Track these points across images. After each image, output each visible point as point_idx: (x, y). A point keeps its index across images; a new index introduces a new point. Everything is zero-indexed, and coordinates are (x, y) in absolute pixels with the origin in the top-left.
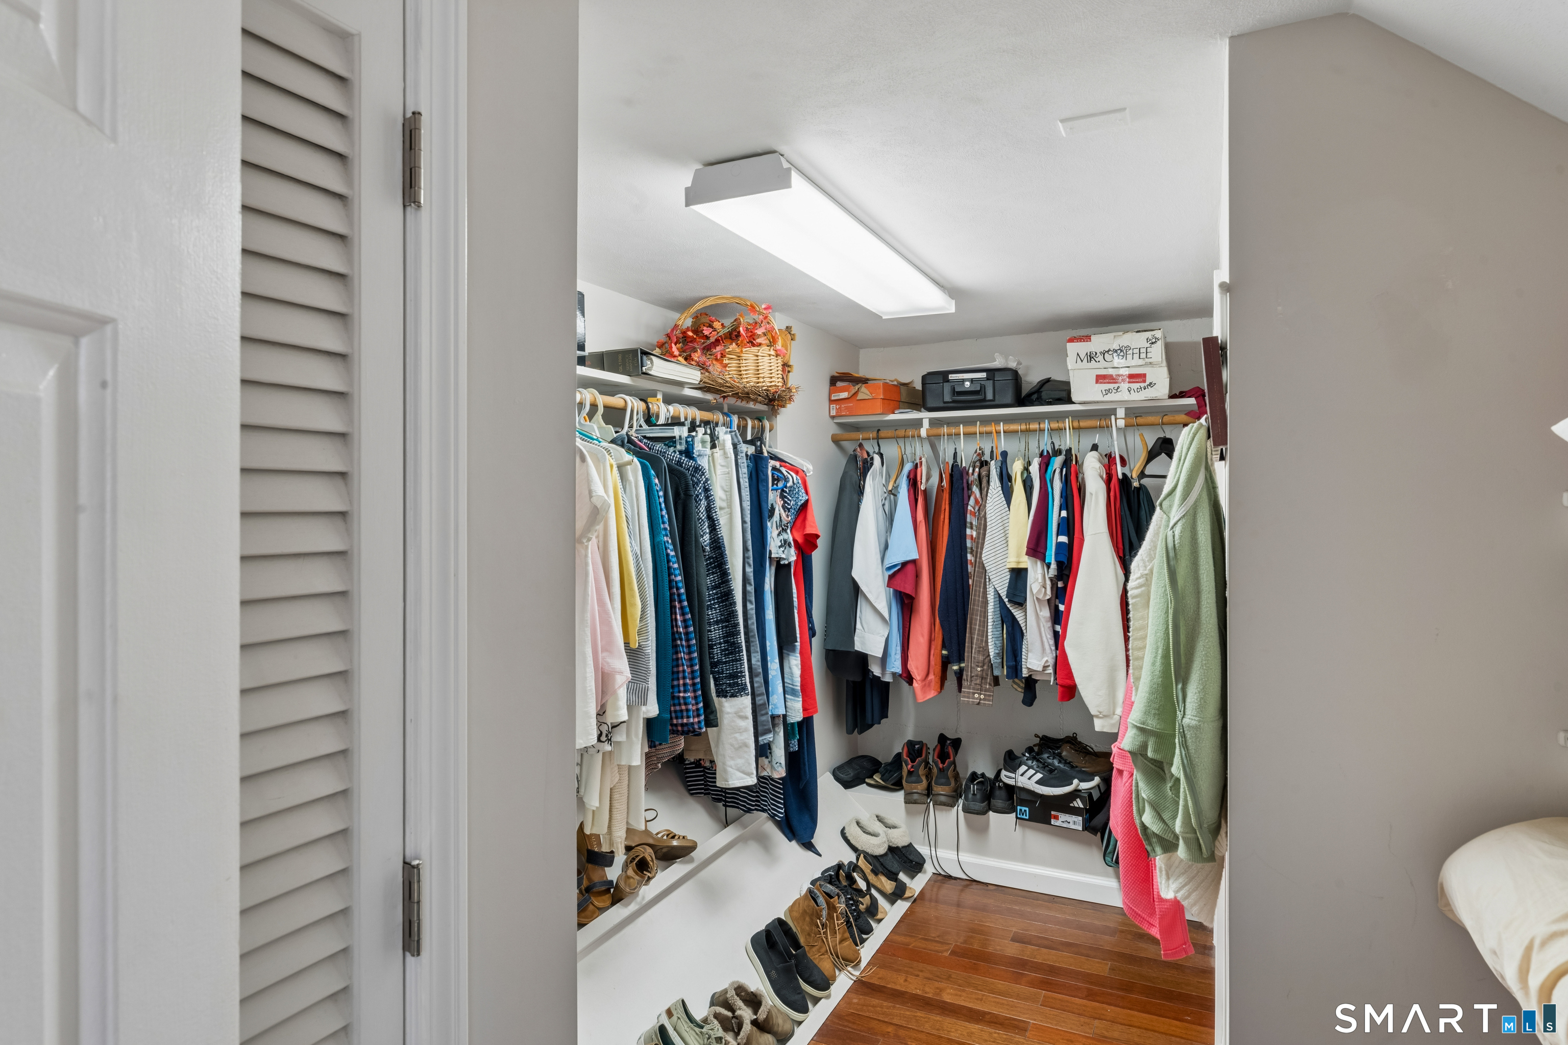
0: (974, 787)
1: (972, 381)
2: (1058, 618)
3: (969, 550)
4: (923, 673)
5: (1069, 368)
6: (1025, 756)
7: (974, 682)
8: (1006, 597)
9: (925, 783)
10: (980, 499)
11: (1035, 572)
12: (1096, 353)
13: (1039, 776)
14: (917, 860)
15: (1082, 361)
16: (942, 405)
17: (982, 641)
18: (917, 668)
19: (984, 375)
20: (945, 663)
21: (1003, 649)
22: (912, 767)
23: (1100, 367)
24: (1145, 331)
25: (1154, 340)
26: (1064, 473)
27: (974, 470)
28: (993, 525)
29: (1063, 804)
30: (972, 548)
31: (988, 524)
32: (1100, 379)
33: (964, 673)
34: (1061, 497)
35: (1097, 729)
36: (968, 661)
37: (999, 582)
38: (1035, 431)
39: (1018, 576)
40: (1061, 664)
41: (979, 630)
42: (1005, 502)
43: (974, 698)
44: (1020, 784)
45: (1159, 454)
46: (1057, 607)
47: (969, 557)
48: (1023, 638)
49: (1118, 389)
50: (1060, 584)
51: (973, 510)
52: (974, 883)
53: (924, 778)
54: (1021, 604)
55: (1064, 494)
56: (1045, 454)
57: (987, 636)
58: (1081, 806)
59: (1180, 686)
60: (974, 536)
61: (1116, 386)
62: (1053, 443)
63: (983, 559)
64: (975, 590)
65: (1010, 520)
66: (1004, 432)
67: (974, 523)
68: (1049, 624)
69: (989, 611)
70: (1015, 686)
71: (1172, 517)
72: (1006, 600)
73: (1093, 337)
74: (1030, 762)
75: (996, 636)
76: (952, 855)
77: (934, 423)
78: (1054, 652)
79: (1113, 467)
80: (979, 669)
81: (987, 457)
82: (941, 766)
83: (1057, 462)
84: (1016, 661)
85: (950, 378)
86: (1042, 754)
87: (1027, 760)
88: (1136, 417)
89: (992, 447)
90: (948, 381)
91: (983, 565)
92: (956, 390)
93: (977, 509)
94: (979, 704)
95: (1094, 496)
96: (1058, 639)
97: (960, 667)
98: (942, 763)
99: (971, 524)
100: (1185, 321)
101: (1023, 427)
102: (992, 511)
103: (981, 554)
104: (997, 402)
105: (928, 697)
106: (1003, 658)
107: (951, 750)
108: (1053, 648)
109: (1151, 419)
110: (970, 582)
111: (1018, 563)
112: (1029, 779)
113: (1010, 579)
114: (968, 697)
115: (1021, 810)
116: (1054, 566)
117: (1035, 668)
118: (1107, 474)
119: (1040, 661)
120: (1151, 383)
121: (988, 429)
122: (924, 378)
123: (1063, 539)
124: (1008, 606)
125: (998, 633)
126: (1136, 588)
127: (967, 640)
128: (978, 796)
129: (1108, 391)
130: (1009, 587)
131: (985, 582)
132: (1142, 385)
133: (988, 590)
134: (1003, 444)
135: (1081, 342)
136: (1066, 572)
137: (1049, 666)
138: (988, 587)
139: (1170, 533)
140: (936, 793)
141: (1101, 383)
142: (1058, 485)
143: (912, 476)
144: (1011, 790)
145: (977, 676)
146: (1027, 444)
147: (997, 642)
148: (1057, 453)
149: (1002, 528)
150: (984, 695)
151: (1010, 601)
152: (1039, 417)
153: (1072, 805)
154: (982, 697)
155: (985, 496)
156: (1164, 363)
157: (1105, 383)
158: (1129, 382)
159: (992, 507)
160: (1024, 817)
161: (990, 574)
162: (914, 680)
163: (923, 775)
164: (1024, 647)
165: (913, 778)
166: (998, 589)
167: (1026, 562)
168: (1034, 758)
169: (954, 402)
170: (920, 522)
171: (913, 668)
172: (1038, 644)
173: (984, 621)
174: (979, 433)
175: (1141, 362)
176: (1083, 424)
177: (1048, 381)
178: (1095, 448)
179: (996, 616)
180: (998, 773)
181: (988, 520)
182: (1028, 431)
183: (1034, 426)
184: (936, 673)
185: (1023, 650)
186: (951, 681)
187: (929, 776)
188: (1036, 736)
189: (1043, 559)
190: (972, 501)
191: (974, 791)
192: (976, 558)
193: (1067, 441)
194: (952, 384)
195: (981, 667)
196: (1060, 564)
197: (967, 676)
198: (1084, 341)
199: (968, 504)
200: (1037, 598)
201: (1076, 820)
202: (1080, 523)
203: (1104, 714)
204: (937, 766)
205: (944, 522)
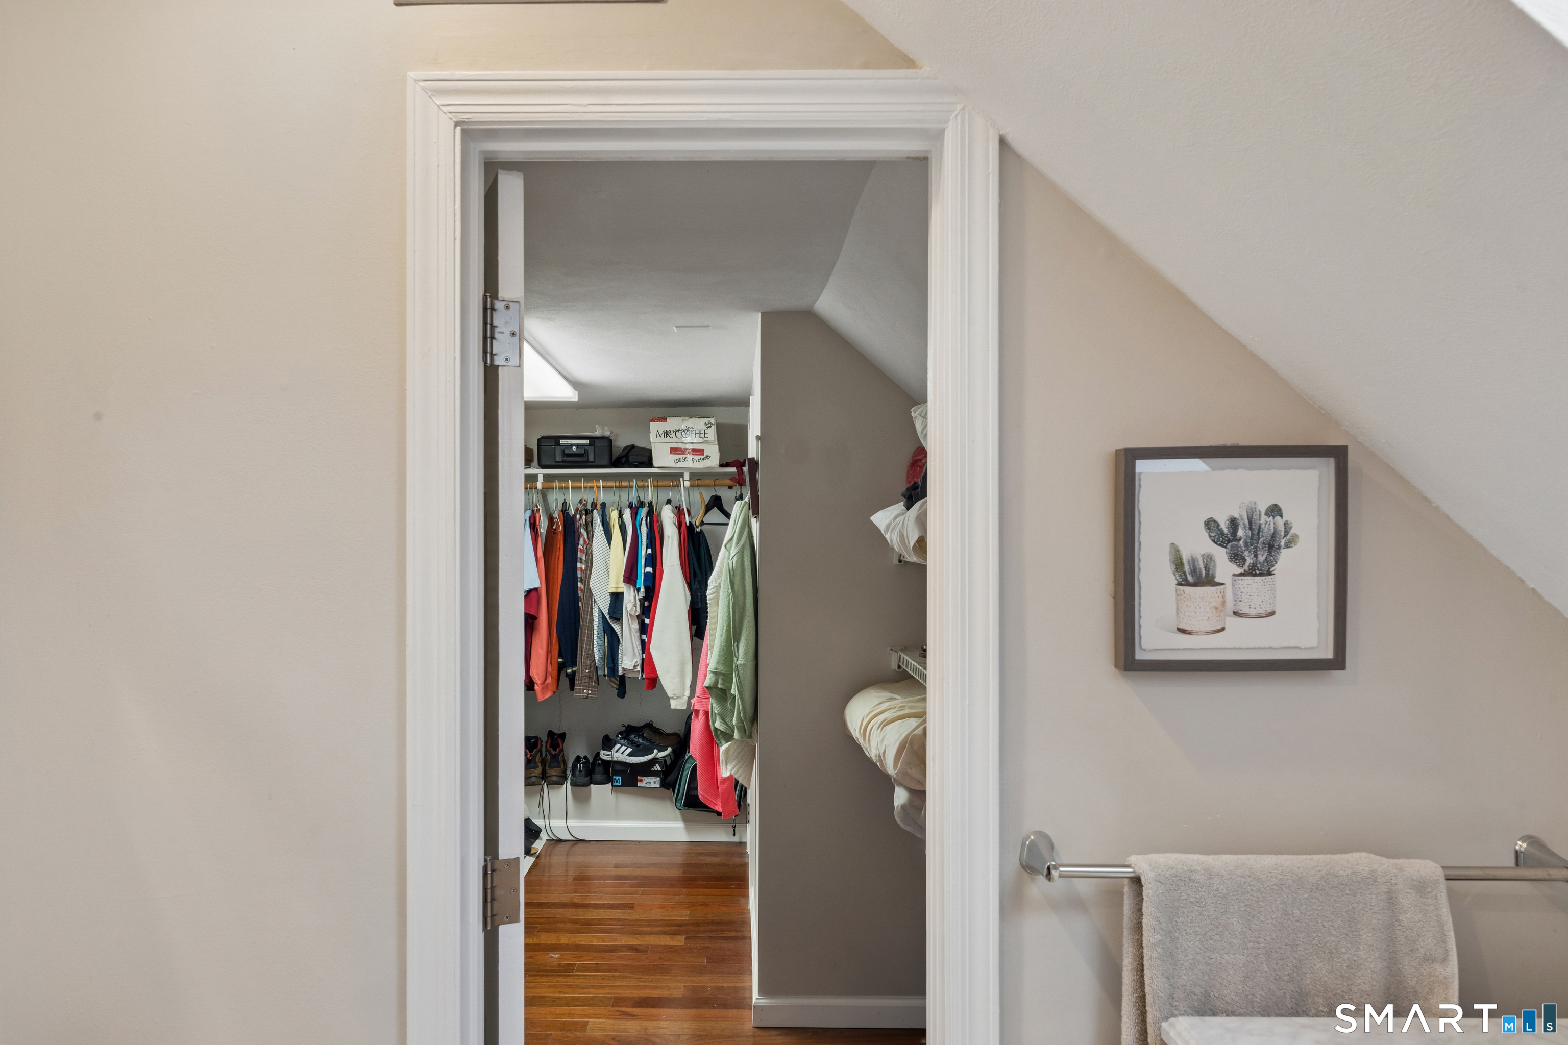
0: (580, 766)
1: (578, 446)
2: (645, 629)
3: (579, 580)
4: (542, 678)
5: (652, 441)
6: (618, 737)
7: (583, 681)
8: (608, 615)
9: (540, 768)
10: (587, 540)
11: (629, 594)
12: (670, 431)
13: (630, 750)
14: (536, 829)
15: (660, 437)
16: (553, 463)
17: (589, 649)
18: (538, 674)
19: (587, 442)
20: (561, 667)
21: (605, 655)
22: (531, 756)
23: (673, 442)
24: (704, 418)
25: (709, 425)
26: (648, 520)
27: (581, 517)
28: (598, 560)
29: (645, 769)
30: (581, 578)
31: (594, 559)
32: (673, 451)
33: (577, 674)
34: (647, 538)
35: (673, 707)
36: (579, 665)
37: (602, 603)
38: (626, 487)
39: (617, 597)
40: (647, 664)
41: (587, 641)
42: (607, 542)
43: (584, 693)
44: (615, 759)
45: (712, 508)
46: (643, 621)
47: (579, 584)
48: (619, 645)
49: (685, 458)
50: (646, 604)
51: (582, 548)
52: (580, 842)
53: (539, 765)
54: (618, 619)
55: (649, 537)
56: (634, 506)
57: (593, 645)
58: (659, 769)
59: (736, 644)
60: (583, 569)
61: (684, 456)
62: (638, 497)
63: (591, 586)
64: (585, 610)
65: (611, 556)
66: (603, 487)
67: (583, 559)
68: (638, 634)
69: (594, 626)
70: (612, 684)
71: (731, 553)
72: (608, 617)
73: (668, 419)
74: (622, 741)
75: (599, 645)
76: (562, 823)
77: (546, 476)
78: (641, 655)
79: (683, 517)
80: (587, 671)
81: (589, 507)
82: (554, 753)
83: (643, 512)
84: (613, 663)
85: (561, 443)
86: (630, 735)
87: (620, 739)
88: (697, 480)
89: (594, 499)
90: (559, 445)
91: (591, 590)
92: (566, 453)
93: (585, 547)
94: (587, 697)
95: (670, 538)
96: (645, 646)
97: (573, 671)
98: (554, 751)
99: (581, 559)
100: (728, 408)
101: (617, 484)
102: (597, 549)
103: (589, 582)
104: (596, 463)
105: (546, 697)
106: (604, 662)
107: (560, 741)
108: (641, 652)
109: (707, 482)
110: (580, 604)
111: (617, 588)
112: (622, 753)
113: (611, 600)
114: (580, 693)
115: (615, 779)
116: (642, 590)
117: (628, 668)
118: (678, 521)
119: (631, 662)
120: (707, 456)
121: (590, 484)
122: (539, 440)
123: (649, 570)
124: (609, 621)
125: (602, 642)
126: (711, 594)
127: (578, 649)
128: (583, 773)
129: (678, 460)
130: (610, 607)
131: (592, 604)
132: (702, 457)
133: (593, 610)
134: (602, 497)
135: (660, 422)
136: (651, 594)
137: (638, 665)
138: (593, 607)
139: (731, 562)
140: (549, 775)
141: (674, 454)
142: (644, 530)
143: (532, 521)
144: (607, 764)
145: (586, 676)
146: (620, 497)
147: (601, 649)
148: (641, 504)
149: (604, 562)
150: (591, 690)
151: (610, 617)
152: (630, 477)
153: (653, 769)
154: (590, 692)
155: (591, 537)
156: (716, 442)
157: (676, 454)
158: (693, 454)
159: (597, 546)
160: (618, 784)
161: (595, 598)
162: (535, 684)
163: (539, 762)
164: (619, 652)
165: (532, 765)
166: (600, 607)
167: (623, 587)
168: (624, 738)
169: (563, 461)
170: (540, 558)
171: (535, 674)
172: (630, 649)
173: (591, 634)
174: (584, 488)
175: (701, 440)
176: (660, 483)
177: (632, 447)
178: (669, 502)
179: (600, 630)
180: (598, 754)
181: (594, 556)
182: (621, 487)
183: (625, 484)
184: (553, 677)
185: (619, 655)
186: (565, 681)
187: (543, 762)
188: (623, 726)
189: (635, 585)
190: (581, 541)
191: (580, 768)
192: (585, 585)
193: (649, 495)
194: (562, 447)
195: (588, 669)
196: (646, 588)
197: (579, 676)
198: (662, 422)
199: (578, 544)
200: (630, 614)
201: (655, 780)
202: (660, 559)
203: (677, 696)
204: (550, 753)
205: (559, 558)
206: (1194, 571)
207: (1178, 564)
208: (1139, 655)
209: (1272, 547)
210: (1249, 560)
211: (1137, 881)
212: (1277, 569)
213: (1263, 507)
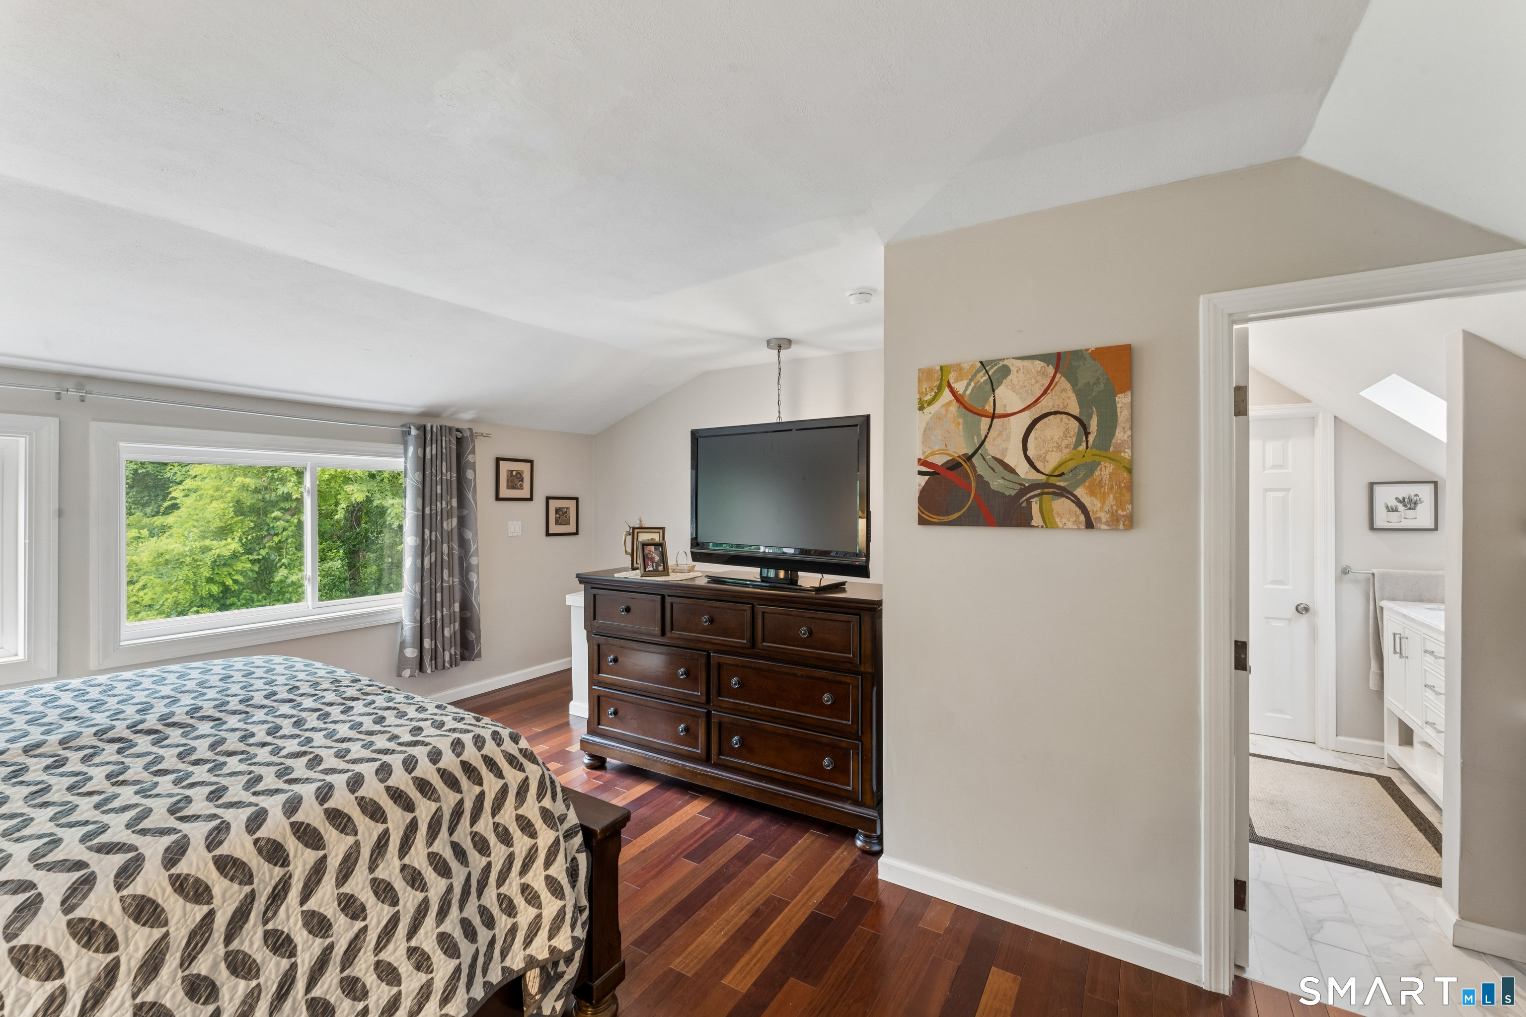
206: (1392, 509)
207: (1387, 507)
208: (1375, 527)
209: (1416, 503)
210: (1409, 506)
211: (1373, 574)
212: (1417, 508)
213: (1413, 494)
